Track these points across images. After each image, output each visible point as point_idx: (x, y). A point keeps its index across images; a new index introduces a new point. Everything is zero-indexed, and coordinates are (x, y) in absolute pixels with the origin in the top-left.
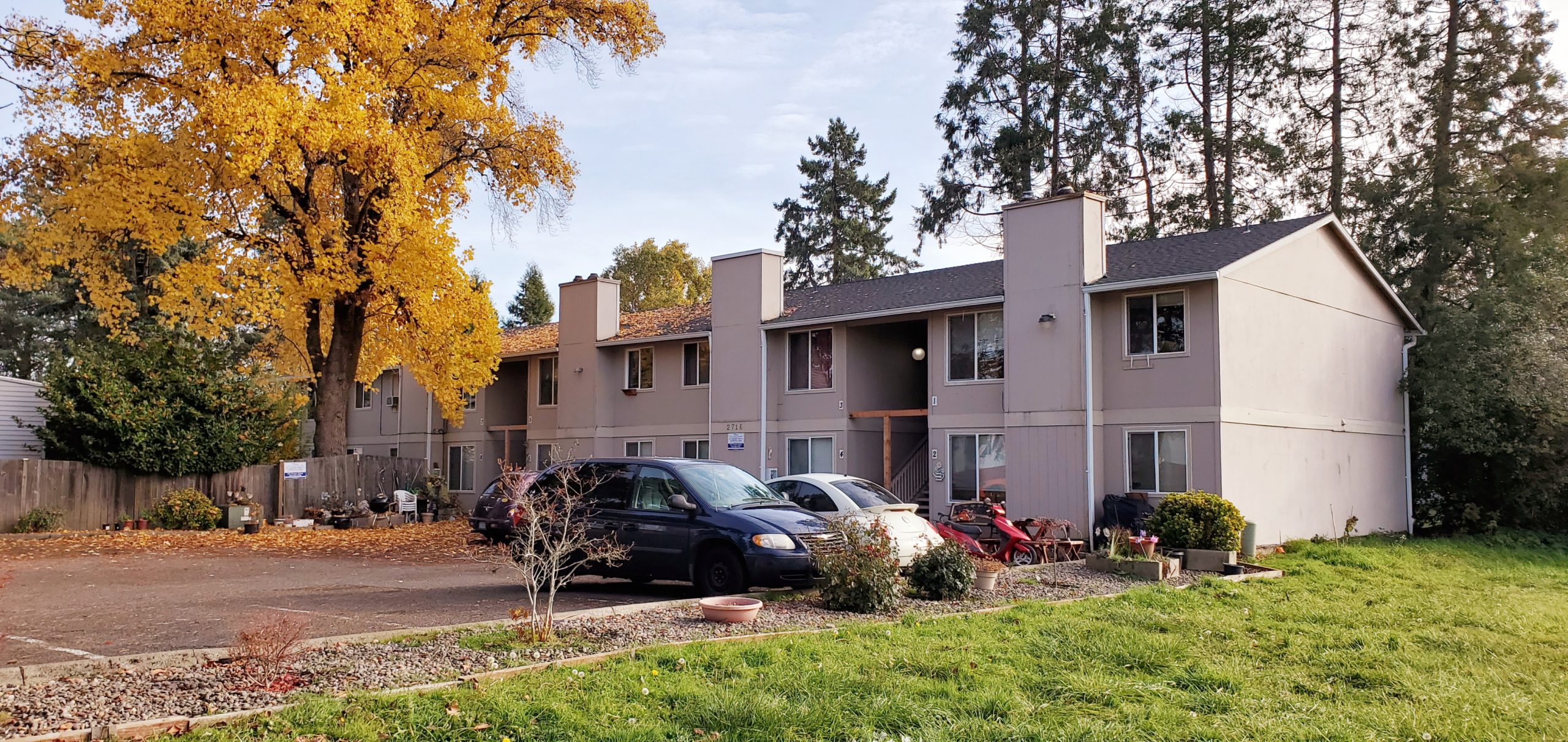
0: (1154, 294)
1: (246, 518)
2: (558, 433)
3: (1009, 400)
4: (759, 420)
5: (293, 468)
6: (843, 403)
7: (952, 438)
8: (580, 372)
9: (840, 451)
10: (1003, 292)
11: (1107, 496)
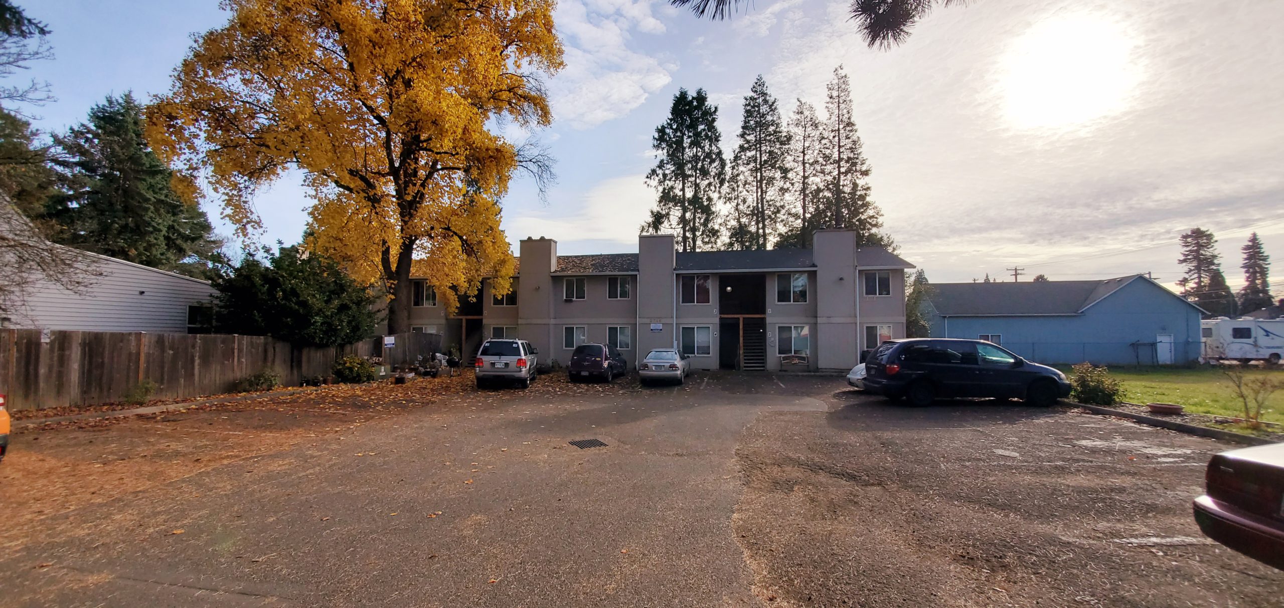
0: (877, 272)
1: (383, 374)
2: (520, 321)
3: (820, 313)
4: (672, 317)
5: (389, 340)
6: (716, 311)
7: (779, 327)
8: (538, 289)
9: (715, 333)
10: (816, 266)
11: (863, 351)
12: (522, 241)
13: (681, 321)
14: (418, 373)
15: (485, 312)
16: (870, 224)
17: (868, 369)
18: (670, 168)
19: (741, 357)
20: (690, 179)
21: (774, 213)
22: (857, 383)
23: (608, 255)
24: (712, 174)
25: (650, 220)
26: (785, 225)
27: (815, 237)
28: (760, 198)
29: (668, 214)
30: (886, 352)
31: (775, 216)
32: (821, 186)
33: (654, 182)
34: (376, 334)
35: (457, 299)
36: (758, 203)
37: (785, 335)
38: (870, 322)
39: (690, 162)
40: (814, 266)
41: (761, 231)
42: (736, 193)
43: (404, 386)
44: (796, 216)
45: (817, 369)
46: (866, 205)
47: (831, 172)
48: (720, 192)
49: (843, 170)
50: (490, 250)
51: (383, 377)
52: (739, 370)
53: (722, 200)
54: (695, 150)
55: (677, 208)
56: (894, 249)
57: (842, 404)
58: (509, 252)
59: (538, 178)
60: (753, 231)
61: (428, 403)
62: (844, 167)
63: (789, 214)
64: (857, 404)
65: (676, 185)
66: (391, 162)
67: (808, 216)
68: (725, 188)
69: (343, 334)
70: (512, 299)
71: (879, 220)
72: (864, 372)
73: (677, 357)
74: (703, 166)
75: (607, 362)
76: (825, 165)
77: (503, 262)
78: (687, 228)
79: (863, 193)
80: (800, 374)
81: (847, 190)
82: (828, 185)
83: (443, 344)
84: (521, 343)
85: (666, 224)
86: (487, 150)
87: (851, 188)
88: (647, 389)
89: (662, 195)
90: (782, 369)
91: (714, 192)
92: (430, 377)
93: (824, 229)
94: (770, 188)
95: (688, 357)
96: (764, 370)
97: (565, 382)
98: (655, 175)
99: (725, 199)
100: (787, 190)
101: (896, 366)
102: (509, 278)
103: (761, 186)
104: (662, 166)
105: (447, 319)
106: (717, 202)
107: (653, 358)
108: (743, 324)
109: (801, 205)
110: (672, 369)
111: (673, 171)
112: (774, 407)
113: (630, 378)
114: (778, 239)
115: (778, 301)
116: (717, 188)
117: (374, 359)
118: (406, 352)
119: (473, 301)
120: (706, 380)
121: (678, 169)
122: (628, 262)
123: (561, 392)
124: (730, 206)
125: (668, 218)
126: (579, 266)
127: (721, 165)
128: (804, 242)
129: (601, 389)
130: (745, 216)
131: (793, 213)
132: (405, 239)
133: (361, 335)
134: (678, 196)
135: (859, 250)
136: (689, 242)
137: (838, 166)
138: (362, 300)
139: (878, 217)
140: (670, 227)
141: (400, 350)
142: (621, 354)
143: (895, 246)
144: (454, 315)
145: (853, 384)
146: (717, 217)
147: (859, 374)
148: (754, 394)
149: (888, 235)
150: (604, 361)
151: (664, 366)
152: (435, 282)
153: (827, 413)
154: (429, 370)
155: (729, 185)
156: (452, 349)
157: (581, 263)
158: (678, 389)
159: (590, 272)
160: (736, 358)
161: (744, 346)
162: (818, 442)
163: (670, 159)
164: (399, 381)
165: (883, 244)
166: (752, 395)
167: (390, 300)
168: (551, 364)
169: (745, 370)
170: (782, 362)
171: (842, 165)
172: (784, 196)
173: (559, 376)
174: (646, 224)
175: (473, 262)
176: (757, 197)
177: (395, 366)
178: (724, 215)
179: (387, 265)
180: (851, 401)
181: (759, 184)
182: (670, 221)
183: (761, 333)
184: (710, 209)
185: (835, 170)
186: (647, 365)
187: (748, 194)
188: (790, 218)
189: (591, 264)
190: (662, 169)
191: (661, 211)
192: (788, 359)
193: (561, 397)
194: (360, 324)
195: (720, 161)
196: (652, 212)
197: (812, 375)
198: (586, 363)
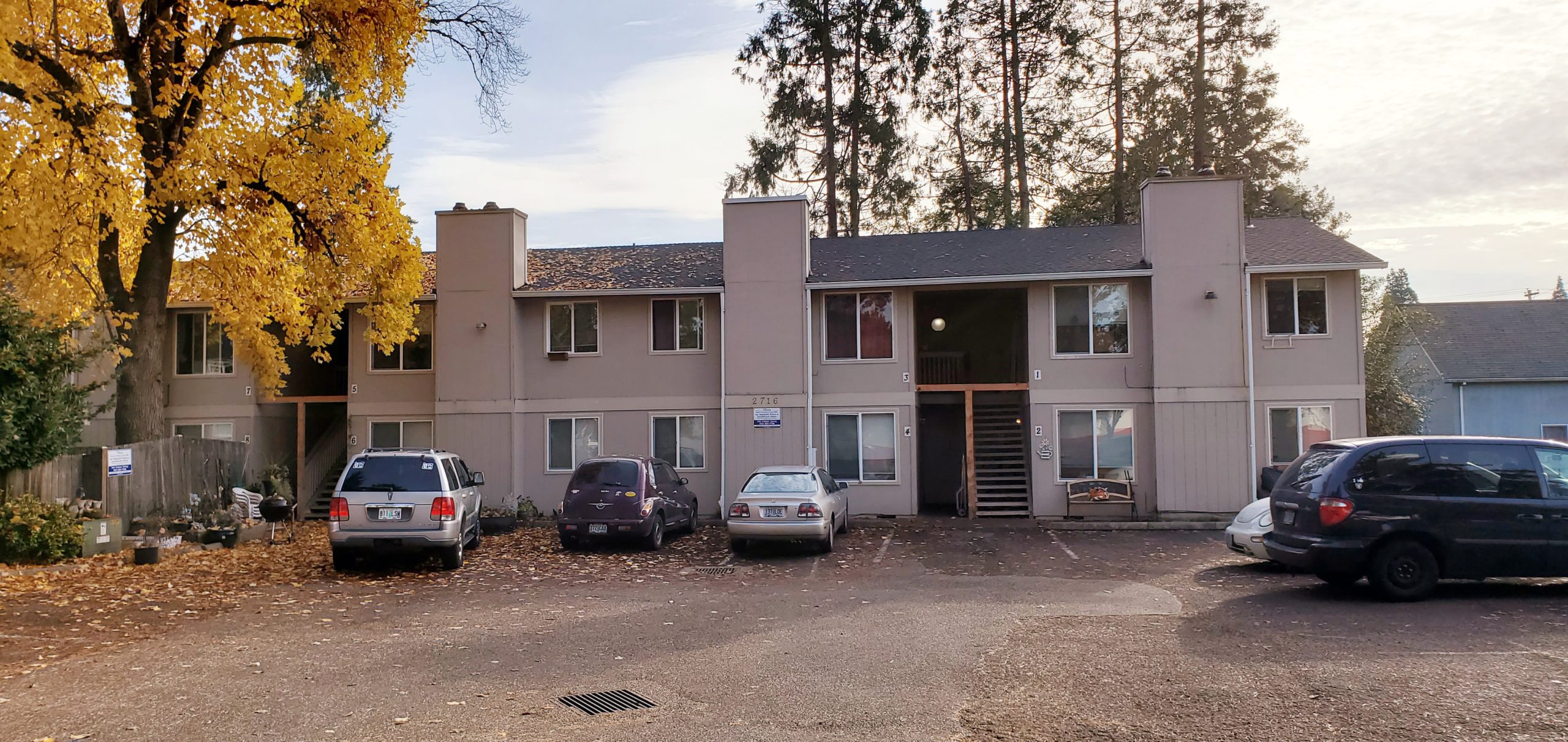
0: (1295, 279)
1: (104, 539)
2: (440, 408)
3: (1159, 377)
4: (805, 392)
5: (118, 458)
6: (908, 375)
7: (1061, 413)
8: (481, 329)
9: (906, 428)
10: (1149, 266)
11: (1264, 469)
12: (440, 215)
13: (825, 400)
14: (190, 538)
15: (353, 387)
16: (1276, 162)
17: (1277, 512)
18: (795, 35)
19: (970, 485)
20: (843, 61)
21: (1046, 138)
22: (1250, 544)
23: (651, 247)
24: (898, 47)
25: (749, 161)
26: (1072, 169)
27: (1146, 196)
28: (1011, 103)
29: (792, 147)
30: (1320, 471)
31: (1050, 146)
32: (1159, 72)
33: (758, 68)
34: (86, 443)
35: (282, 356)
36: (1006, 116)
37: (1076, 433)
38: (1281, 396)
40: (1144, 265)
41: (1015, 184)
42: (955, 93)
43: (156, 568)
44: (1100, 146)
45: (1155, 514)
46: (1267, 118)
47: (1181, 40)
48: (915, 91)
49: (1209, 34)
50: (363, 235)
51: (103, 549)
52: (967, 516)
53: (921, 112)
55: (812, 132)
56: (1335, 223)
57: (1216, 596)
58: (411, 241)
59: (476, 60)
60: (996, 183)
61: (214, 611)
62: (1214, 26)
63: (1082, 141)
64: (1250, 598)
65: (810, 75)
66: (120, 27)
67: (1128, 144)
68: (929, 82)
70: (419, 353)
71: (1296, 154)
72: (1267, 520)
73: (818, 486)
74: (874, 29)
75: (651, 501)
76: (1168, 23)
77: (395, 265)
78: (838, 181)
79: (1258, 88)
80: (1113, 525)
81: (1221, 81)
82: (1177, 70)
83: (251, 464)
84: (445, 462)
85: (787, 171)
87: (1230, 77)
88: (746, 564)
89: (777, 100)
90: (1071, 515)
91: (902, 91)
92: (219, 545)
93: (1168, 175)
94: (1035, 80)
95: (844, 486)
96: (1027, 516)
97: (551, 551)
98: (761, 51)
99: (929, 107)
100: (1077, 83)
101: (1342, 505)
102: (411, 304)
103: (1015, 75)
104: (775, 29)
105: (259, 405)
106: (910, 115)
107: (759, 489)
108: (974, 407)
109: (1112, 118)
110: (804, 515)
111: (804, 42)
112: (1053, 606)
113: (705, 538)
114: (1056, 201)
115: (1059, 351)
116: (910, 82)
117: (82, 505)
118: (160, 485)
119: (322, 359)
120: (887, 542)
121: (815, 36)
122: (698, 263)
123: (540, 575)
124: (941, 125)
125: (792, 157)
126: (582, 274)
127: (919, 25)
128: (1119, 207)
129: (635, 566)
130: (976, 147)
131: (1093, 139)
132: (154, 211)
133: (49, 446)
134: (816, 103)
135: (1252, 226)
136: (842, 213)
137: (1198, 25)
138: (51, 361)
139: (1296, 145)
140: (796, 178)
141: (146, 482)
142: (684, 481)
143: (1337, 216)
144: (276, 396)
145: (1242, 548)
146: (910, 152)
147: (1254, 524)
148: (1003, 574)
149: (1321, 188)
150: (643, 499)
151: (786, 507)
152: (230, 315)
153: (1181, 618)
154: (216, 528)
155: (936, 75)
156: (272, 477)
157: (586, 268)
158: (821, 564)
159: (609, 289)
160: (957, 489)
161: (977, 459)
162: (1160, 689)
163: (795, 12)
164: (145, 557)
165: (1307, 210)
166: (999, 577)
167: (120, 359)
168: (515, 509)
169: (979, 517)
170: (1071, 497)
171: (1207, 23)
172: (1071, 98)
173: (534, 537)
174: (738, 171)
175: (321, 264)
176: (1005, 101)
177: (135, 520)
178: (926, 148)
179: (112, 275)
180: (1236, 589)
181: (1009, 69)
182: (796, 164)
183: (1018, 427)
184: (892, 133)
185: (1191, 35)
186: (746, 505)
187: (982, 94)
188: (1086, 151)
189: (610, 270)
190: (777, 37)
191: (775, 141)
192: (1085, 489)
193: (541, 589)
194: (47, 420)
195: (916, 15)
196: (753, 142)
197: (1141, 527)
198: (601, 505)
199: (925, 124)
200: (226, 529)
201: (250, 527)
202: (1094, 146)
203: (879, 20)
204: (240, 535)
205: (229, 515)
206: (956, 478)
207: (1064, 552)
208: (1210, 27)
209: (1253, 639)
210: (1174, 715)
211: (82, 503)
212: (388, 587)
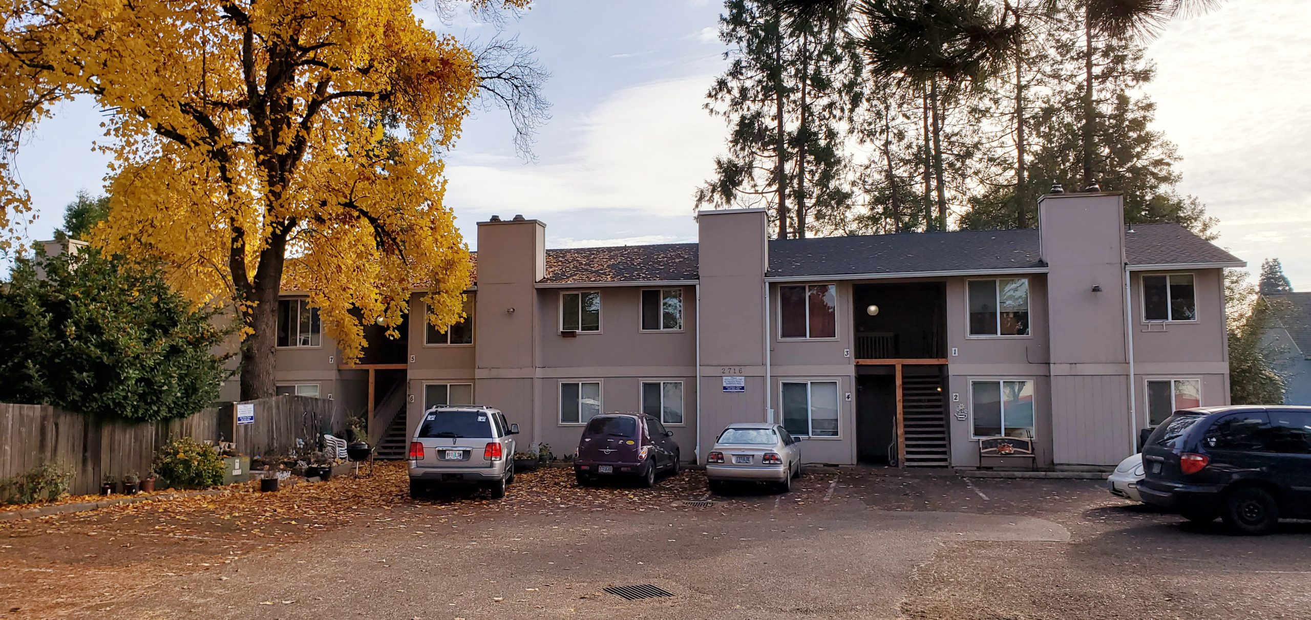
0: (1168, 275)
1: (237, 472)
2: (479, 374)
3: (1055, 354)
4: (764, 364)
5: (245, 411)
6: (849, 351)
7: (974, 383)
8: (511, 313)
9: (847, 394)
10: (1046, 265)
11: (1143, 430)
12: (480, 225)
13: (780, 371)
14: (297, 473)
15: (411, 358)
16: (1154, 175)
17: (1148, 464)
18: (752, 78)
19: (901, 440)
20: (792, 97)
21: (959, 157)
22: (1127, 489)
23: (639, 247)
24: (837, 85)
25: (716, 177)
26: (982, 182)
27: (1043, 209)
28: (931, 129)
29: (750, 166)
30: (1182, 432)
31: (963, 163)
32: (1056, 101)
33: (723, 104)
34: (221, 400)
35: (362, 333)
36: (927, 140)
37: (986, 399)
38: (1158, 371)
39: (793, 63)
40: (1042, 264)
41: (934, 194)
42: (884, 122)
43: (279, 494)
44: (1004, 164)
45: (1052, 466)
46: (1146, 140)
47: (1072, 76)
48: (851, 120)
49: (1096, 71)
50: (428, 242)
51: (237, 479)
52: (897, 466)
53: (856, 137)
54: (802, 40)
55: (766, 154)
56: (1205, 227)
57: (1100, 528)
58: (461, 246)
59: (512, 108)
60: (919, 193)
62: (1100, 64)
63: (991, 160)
64: (1126, 530)
65: (766, 108)
66: (252, 87)
67: (1028, 158)
68: (862, 112)
69: (170, 399)
70: (462, 332)
71: (1172, 168)
72: (1141, 471)
73: (777, 439)
74: (818, 70)
75: (646, 448)
76: (1061, 63)
77: (449, 265)
78: (787, 191)
79: (1139, 115)
80: (1017, 474)
81: (1107, 109)
82: (1069, 100)
83: (334, 418)
84: (493, 415)
85: (746, 185)
86: (425, 61)
87: (1114, 106)
88: (722, 500)
89: (737, 128)
90: (983, 465)
91: (840, 119)
92: (318, 478)
93: (1061, 192)
94: (950, 111)
95: (798, 440)
96: (946, 467)
97: (569, 486)
98: (726, 90)
99: (862, 132)
100: (985, 113)
101: (1199, 458)
102: (461, 294)
103: (934, 108)
104: (737, 72)
105: (339, 370)
106: (846, 139)
107: (730, 441)
108: (903, 377)
109: (1015, 141)
110: (767, 462)
111: (760, 82)
112: (969, 534)
113: (687, 479)
114: (968, 208)
115: (972, 333)
116: (846, 112)
117: (222, 446)
118: (273, 432)
119: (393, 336)
120: (833, 485)
121: (771, 77)
122: (677, 260)
123: (565, 504)
124: (873, 147)
125: (750, 175)
126: (587, 270)
127: (854, 67)
128: (1021, 214)
129: (636, 499)
130: (901, 164)
131: (998, 158)
132: (275, 225)
133: (199, 401)
134: (769, 131)
135: (1132, 231)
136: (791, 218)
137: (1087, 63)
138: (202, 337)
139: (1172, 162)
140: (753, 191)
141: (263, 429)
142: (670, 434)
143: (1207, 221)
144: (355, 363)
145: (1121, 492)
146: (848, 169)
147: (1131, 473)
148: (929, 510)
149: (1193, 197)
150: (640, 447)
151: (753, 455)
152: (323, 302)
153: (1069, 544)
154: (315, 466)
155: (869, 107)
156: (353, 427)
157: (589, 265)
158: (781, 501)
159: (608, 281)
160: (890, 444)
161: (905, 419)
162: (1051, 591)
163: (753, 59)
164: (268, 485)
165: (1182, 215)
166: (926, 513)
167: (245, 336)
168: (538, 454)
169: (908, 466)
170: (982, 451)
171: (1094, 62)
172: (980, 125)
173: (553, 475)
174: (707, 185)
175: (393, 264)
176: (926, 127)
177: (255, 458)
178: (861, 166)
179: (240, 272)
180: (1116, 524)
181: (928, 101)
182: (753, 179)
183: (939, 394)
184: (832, 154)
185: (1081, 72)
186: (721, 454)
187: (906, 121)
188: (993, 168)
189: (608, 266)
190: (739, 80)
191: (736, 161)
192: (993, 445)
193: (569, 513)
194: (199, 382)
195: (852, 59)
196: (719, 162)
197: (1040, 476)
198: (607, 451)
199: (859, 146)
200: (323, 466)
201: (339, 465)
202: (999, 164)
203: (821, 63)
204: (333, 471)
205: (323, 456)
206: (887, 435)
207: (977, 494)
208: (1097, 65)
209: (1125, 560)
210: (1061, 609)
211: (222, 445)
212: (455, 510)
